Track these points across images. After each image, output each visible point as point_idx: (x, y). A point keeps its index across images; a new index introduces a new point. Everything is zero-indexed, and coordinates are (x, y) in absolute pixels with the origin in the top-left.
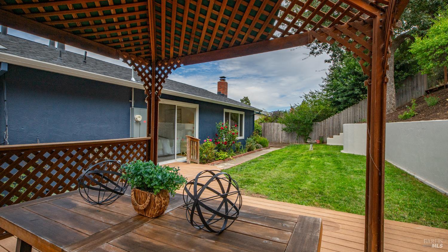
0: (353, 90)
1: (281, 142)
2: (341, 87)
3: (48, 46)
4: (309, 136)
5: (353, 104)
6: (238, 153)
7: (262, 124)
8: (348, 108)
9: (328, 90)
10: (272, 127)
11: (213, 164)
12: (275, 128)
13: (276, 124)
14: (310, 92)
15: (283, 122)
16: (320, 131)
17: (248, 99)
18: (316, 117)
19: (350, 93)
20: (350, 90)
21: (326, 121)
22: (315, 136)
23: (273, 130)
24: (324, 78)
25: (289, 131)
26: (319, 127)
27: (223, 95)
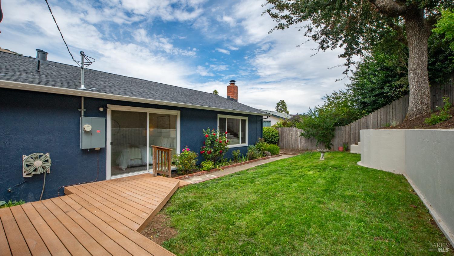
0: (382, 88)
1: (299, 149)
2: (368, 86)
3: (35, 58)
4: (331, 143)
5: (383, 105)
6: (236, 161)
7: (280, 128)
8: (379, 110)
9: (354, 90)
10: (290, 132)
11: (192, 175)
12: (294, 133)
13: (294, 129)
14: (334, 92)
15: (300, 127)
16: (344, 137)
17: (285, 103)
18: (338, 121)
19: (378, 92)
20: (378, 88)
21: (351, 125)
22: (338, 142)
23: (292, 135)
24: (350, 76)
25: (308, 136)
26: (343, 133)
27: (232, 99)
